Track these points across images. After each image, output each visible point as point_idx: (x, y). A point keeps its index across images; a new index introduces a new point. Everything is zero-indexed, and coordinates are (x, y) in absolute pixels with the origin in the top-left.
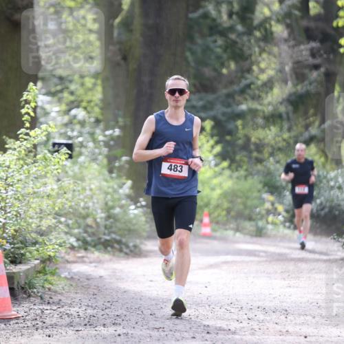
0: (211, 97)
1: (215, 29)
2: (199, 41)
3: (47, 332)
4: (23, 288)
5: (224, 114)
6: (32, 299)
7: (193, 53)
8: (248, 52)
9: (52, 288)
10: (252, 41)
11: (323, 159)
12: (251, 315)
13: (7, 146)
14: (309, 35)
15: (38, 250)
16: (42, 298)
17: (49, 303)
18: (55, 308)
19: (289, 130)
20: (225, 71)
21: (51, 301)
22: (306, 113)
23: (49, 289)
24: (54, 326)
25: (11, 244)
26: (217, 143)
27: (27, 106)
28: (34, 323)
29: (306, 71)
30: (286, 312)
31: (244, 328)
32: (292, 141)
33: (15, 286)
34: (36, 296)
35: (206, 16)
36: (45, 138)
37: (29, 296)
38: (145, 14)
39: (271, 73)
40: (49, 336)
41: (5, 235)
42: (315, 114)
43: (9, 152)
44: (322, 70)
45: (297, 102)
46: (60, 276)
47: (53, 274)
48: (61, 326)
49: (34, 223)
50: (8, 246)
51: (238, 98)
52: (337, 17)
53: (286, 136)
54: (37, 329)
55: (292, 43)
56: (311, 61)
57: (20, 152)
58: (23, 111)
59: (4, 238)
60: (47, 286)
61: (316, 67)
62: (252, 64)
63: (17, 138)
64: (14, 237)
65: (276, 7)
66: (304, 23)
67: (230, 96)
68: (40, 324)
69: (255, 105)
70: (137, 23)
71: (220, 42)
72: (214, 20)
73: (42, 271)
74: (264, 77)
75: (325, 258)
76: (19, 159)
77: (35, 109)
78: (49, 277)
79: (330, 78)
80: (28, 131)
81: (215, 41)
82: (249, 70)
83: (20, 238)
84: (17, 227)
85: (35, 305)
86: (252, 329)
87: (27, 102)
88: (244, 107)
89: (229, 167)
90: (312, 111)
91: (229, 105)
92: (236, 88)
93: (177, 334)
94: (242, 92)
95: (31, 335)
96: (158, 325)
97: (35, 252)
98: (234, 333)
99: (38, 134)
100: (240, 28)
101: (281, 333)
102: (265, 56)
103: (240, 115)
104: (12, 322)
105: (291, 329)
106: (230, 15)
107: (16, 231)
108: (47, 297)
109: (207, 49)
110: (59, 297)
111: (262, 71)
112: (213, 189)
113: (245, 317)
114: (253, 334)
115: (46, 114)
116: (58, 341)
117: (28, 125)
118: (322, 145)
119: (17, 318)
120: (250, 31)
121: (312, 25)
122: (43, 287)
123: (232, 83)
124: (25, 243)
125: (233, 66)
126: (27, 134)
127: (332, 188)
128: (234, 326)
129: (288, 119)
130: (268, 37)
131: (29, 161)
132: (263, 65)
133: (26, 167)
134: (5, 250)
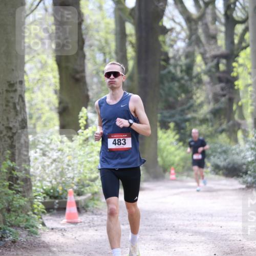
0: (173, 112)
1: (174, 78)
2: (166, 84)
3: (96, 228)
4: (83, 207)
5: (180, 120)
6: (88, 213)
7: (164, 90)
8: (190, 89)
9: (98, 207)
10: (193, 83)
11: (228, 141)
12: (195, 218)
13: (73, 139)
14: (220, 80)
15: (90, 189)
16: (93, 212)
17: (96, 215)
18: (99, 216)
19: (212, 126)
20: (179, 98)
21: (97, 213)
22: (220, 117)
23: (96, 208)
24: (98, 225)
25: (77, 186)
26: (177, 134)
27: (82, 118)
28: (89, 224)
29: (219, 97)
30: (212, 215)
31: (191, 224)
32: (213, 132)
33: (80, 207)
34: (90, 211)
35: (169, 72)
36: (91, 135)
37: (86, 211)
38: (140, 72)
39: (202, 99)
40: (96, 230)
41: (73, 182)
42: (224, 118)
43: (75, 141)
44: (227, 97)
45: (216, 113)
46: (100, 201)
47: (98, 200)
48: (102, 225)
49: (88, 176)
50: (75, 187)
51: (186, 111)
52: (232, 71)
53: (210, 129)
54: (90, 227)
55: (211, 84)
56: (221, 93)
57: (79, 141)
58: (80, 121)
59: (73, 183)
60: (95, 206)
61: (224, 96)
62: (192, 95)
63: (78, 134)
64: (78, 183)
65: (204, 67)
66: (218, 74)
67: (183, 111)
68: (92, 225)
69: (194, 115)
70: (136, 77)
71: (176, 84)
72: (173, 74)
73: (93, 199)
74: (199, 101)
75: (231, 188)
76: (80, 145)
77: (86, 120)
78: (96, 202)
79: (231, 101)
80: (83, 131)
81: (174, 84)
82: (191, 98)
83: (82, 183)
84: (80, 178)
85: (89, 215)
86: (196, 224)
87: (82, 117)
88: (189, 116)
89: (183, 145)
90: (222, 117)
91: (182, 115)
92: (185, 107)
93: (159, 228)
94: (189, 108)
95: (87, 230)
96: (149, 223)
97: (89, 190)
98: (187, 226)
99: (88, 132)
100: (186, 77)
101: (209, 226)
102: (199, 90)
103: (188, 120)
104: (78, 224)
105: (214, 223)
106: (182, 71)
107: (79, 180)
108: (95, 212)
109: (170, 88)
110: (101, 211)
111: (198, 98)
112: (175, 156)
113: (192, 218)
114: (196, 227)
115: (93, 122)
116: (101, 232)
117: (83, 128)
118: (228, 133)
119: (81, 222)
120: (191, 79)
121: (221, 75)
122: (93, 207)
123: (183, 104)
124: (84, 186)
125: (183, 96)
126: (83, 133)
127: (233, 154)
128: (186, 223)
129: (211, 121)
130: (200, 82)
131: (85, 145)
132: (198, 95)
133: (83, 148)
134: (74, 189)
